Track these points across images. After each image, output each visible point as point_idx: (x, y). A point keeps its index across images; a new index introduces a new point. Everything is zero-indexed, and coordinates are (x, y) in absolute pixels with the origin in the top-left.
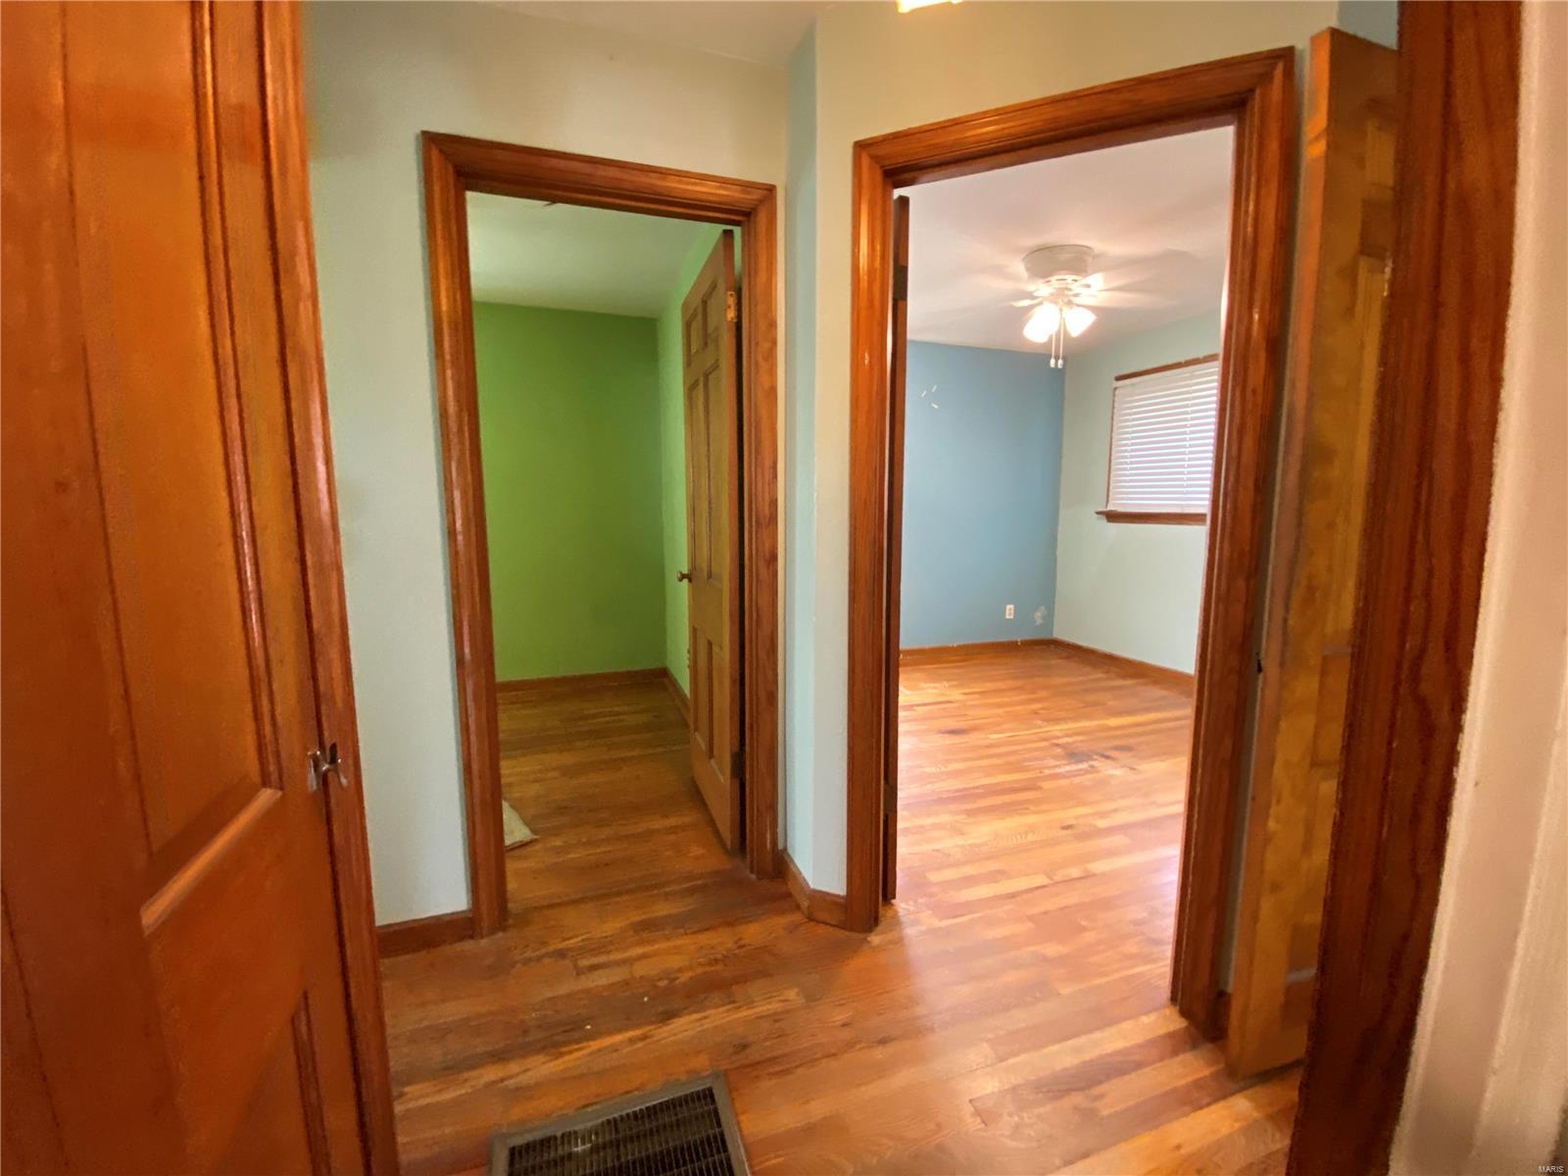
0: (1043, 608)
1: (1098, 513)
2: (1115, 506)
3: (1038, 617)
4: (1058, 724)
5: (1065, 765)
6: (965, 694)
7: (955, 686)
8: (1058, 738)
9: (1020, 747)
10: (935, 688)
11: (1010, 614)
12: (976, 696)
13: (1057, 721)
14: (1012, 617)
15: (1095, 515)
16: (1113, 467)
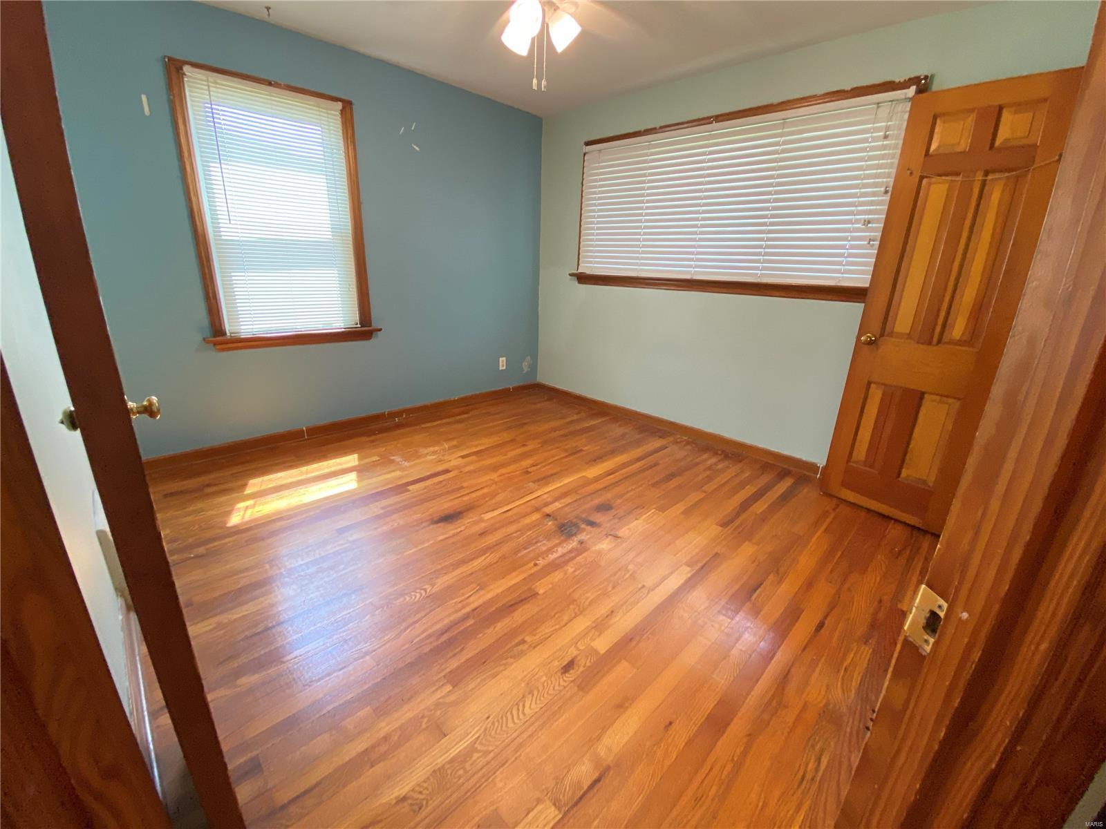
0: (529, 357)
1: (571, 275)
2: (586, 268)
3: (525, 366)
4: (547, 484)
5: (557, 545)
6: (463, 457)
7: (455, 447)
8: (547, 504)
9: (513, 528)
10: (434, 453)
11: (503, 366)
12: (474, 458)
13: (545, 480)
14: (504, 368)
15: (568, 276)
16: (583, 232)
